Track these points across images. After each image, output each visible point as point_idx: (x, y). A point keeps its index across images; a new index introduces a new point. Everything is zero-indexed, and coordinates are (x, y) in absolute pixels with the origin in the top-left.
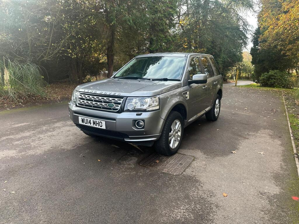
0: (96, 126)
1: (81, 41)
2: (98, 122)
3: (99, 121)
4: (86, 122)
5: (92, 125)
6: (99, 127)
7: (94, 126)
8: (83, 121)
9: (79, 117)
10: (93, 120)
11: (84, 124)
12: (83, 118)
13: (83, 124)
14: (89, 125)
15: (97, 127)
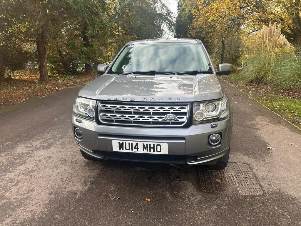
0: (149, 152)
1: (5, 24)
2: (154, 145)
3: (156, 144)
4: (128, 148)
5: (141, 151)
6: (156, 153)
7: (145, 152)
8: (121, 146)
9: (113, 141)
10: (143, 143)
11: (125, 151)
12: (121, 142)
13: (121, 151)
14: (135, 151)
15: (152, 152)
